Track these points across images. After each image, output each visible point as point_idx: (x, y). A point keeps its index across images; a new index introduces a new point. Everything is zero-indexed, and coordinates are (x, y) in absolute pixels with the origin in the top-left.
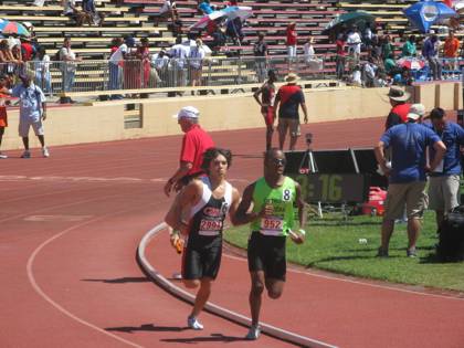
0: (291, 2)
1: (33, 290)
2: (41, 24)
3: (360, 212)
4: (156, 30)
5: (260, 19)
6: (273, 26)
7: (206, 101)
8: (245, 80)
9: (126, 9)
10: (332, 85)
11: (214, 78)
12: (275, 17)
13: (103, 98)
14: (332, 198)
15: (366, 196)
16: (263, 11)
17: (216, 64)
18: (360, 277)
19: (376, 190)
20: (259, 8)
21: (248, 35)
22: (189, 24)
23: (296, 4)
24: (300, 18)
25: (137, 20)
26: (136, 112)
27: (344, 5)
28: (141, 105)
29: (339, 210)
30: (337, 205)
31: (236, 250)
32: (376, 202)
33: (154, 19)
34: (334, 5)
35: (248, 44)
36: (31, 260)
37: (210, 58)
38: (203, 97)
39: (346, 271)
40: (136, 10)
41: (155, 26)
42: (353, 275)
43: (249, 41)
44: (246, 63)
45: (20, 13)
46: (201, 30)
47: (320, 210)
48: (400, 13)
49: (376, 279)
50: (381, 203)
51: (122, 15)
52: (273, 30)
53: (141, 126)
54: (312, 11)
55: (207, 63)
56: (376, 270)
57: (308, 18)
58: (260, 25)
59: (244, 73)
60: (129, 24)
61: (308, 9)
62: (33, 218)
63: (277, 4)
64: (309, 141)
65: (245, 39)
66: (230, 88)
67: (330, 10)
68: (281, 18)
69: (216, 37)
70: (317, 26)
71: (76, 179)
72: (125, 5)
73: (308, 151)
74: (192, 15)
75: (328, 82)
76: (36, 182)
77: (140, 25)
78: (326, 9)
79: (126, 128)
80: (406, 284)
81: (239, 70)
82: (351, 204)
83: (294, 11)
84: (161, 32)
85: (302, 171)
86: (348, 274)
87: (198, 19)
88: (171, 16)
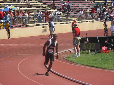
0: (83, 1)
1: (19, 72)
2: (21, 7)
3: (99, 52)
4: (50, 8)
5: (75, 5)
6: (78, 7)
7: (62, 26)
8: (72, 20)
9: (42, 3)
10: (93, 21)
11: (64, 20)
12: (79, 5)
13: (37, 25)
14: (92, 49)
15: (101, 48)
16: (76, 3)
17: (64, 17)
18: (99, 68)
19: (104, 47)
20: (75, 3)
21: (72, 9)
22: (58, 7)
23: (84, 1)
24: (85, 5)
25: (45, 6)
26: (45, 28)
27: (96, 1)
28: (46, 27)
29: (95, 52)
30: (94, 50)
31: (69, 62)
32: (103, 50)
33: (49, 6)
34: (93, 1)
35: (72, 11)
36: (19, 65)
37: (63, 15)
38: (61, 25)
39: (96, 66)
40: (45, 3)
41: (49, 7)
42: (98, 68)
43: (73, 11)
44: (72, 16)
45: (16, 5)
46: (61, 8)
47: (90, 52)
48: (110, 3)
49: (103, 68)
50: (105, 50)
51: (41, 5)
52: (79, 8)
53: (46, 32)
54: (88, 3)
55: (62, 16)
56: (103, 66)
57: (87, 5)
58: (75, 7)
59: (71, 19)
60: (43, 7)
61: (87, 3)
62: (19, 55)
63: (79, 1)
64: (87, 35)
65: (72, 10)
66: (68, 22)
67: (93, 3)
68: (80, 5)
69: (64, 10)
70: (89, 7)
71: (30, 45)
72: (42, 2)
73: (87, 37)
74: (58, 5)
75: (92, 20)
76: (20, 46)
77: (46, 7)
78: (91, 3)
79: (42, 32)
80: (111, 70)
81: (70, 18)
82: (97, 50)
83: (83, 3)
84: (51, 9)
85: (85, 42)
86: (96, 67)
87: (60, 5)
88: (53, 5)
